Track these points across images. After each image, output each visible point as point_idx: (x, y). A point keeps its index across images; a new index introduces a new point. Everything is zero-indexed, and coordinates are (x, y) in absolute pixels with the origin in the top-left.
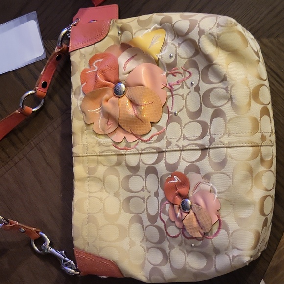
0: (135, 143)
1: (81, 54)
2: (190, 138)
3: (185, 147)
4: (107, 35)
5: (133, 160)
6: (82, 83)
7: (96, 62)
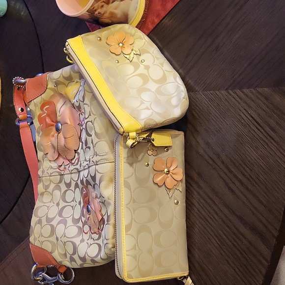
0: (68, 166)
1: (35, 104)
2: (101, 154)
3: (98, 162)
4: (47, 88)
5: (67, 178)
6: (41, 125)
7: (45, 108)
